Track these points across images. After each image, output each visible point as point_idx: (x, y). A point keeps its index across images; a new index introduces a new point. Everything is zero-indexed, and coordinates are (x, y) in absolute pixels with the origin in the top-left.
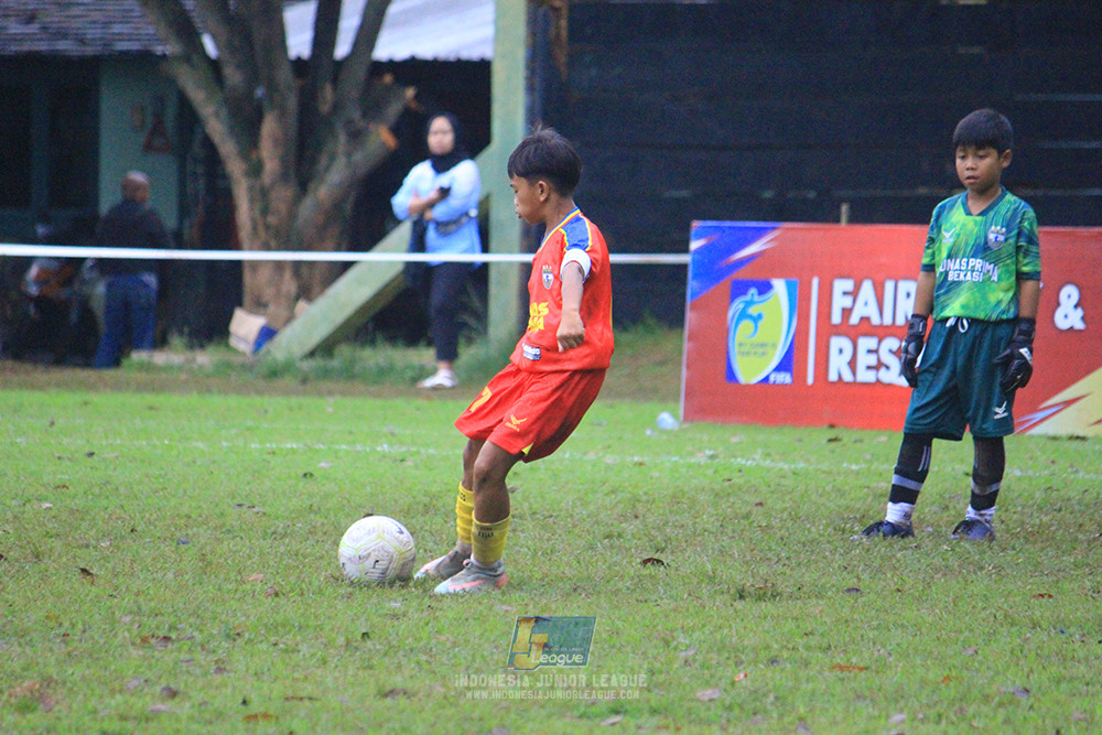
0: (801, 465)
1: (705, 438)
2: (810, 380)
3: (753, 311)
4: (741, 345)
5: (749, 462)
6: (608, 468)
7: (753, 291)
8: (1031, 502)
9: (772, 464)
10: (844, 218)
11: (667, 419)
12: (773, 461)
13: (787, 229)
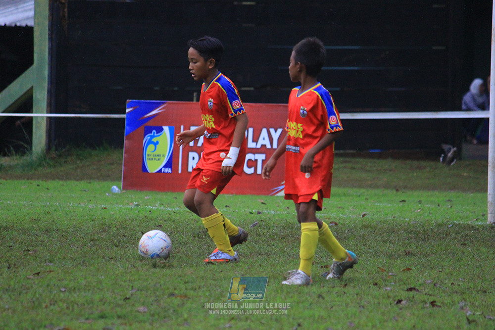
0: (177, 209)
1: (133, 197)
2: (180, 171)
3: (154, 140)
4: (148, 155)
5: (154, 208)
6: (90, 210)
7: (154, 131)
8: (280, 225)
9: (164, 208)
10: (195, 99)
11: (115, 188)
12: (164, 207)
13: (169, 103)
